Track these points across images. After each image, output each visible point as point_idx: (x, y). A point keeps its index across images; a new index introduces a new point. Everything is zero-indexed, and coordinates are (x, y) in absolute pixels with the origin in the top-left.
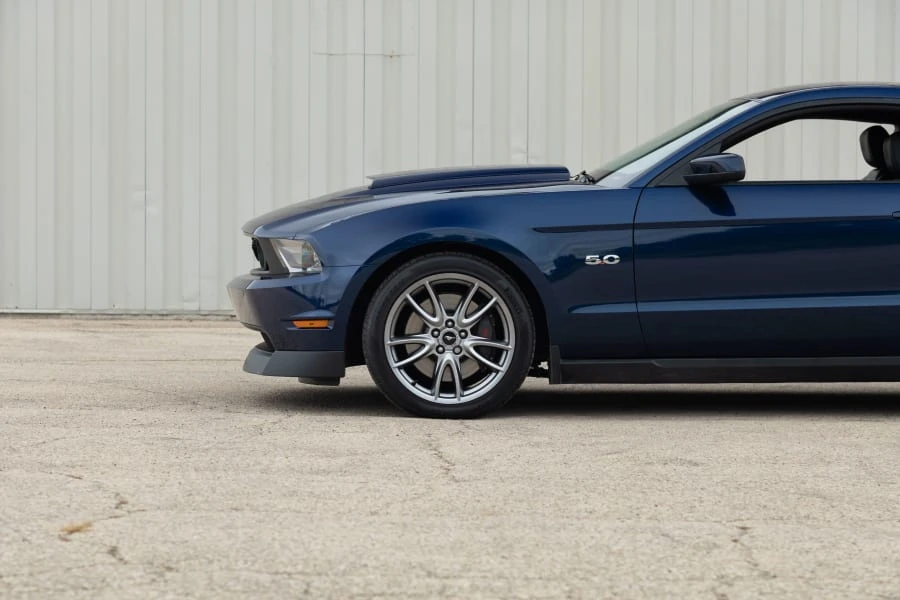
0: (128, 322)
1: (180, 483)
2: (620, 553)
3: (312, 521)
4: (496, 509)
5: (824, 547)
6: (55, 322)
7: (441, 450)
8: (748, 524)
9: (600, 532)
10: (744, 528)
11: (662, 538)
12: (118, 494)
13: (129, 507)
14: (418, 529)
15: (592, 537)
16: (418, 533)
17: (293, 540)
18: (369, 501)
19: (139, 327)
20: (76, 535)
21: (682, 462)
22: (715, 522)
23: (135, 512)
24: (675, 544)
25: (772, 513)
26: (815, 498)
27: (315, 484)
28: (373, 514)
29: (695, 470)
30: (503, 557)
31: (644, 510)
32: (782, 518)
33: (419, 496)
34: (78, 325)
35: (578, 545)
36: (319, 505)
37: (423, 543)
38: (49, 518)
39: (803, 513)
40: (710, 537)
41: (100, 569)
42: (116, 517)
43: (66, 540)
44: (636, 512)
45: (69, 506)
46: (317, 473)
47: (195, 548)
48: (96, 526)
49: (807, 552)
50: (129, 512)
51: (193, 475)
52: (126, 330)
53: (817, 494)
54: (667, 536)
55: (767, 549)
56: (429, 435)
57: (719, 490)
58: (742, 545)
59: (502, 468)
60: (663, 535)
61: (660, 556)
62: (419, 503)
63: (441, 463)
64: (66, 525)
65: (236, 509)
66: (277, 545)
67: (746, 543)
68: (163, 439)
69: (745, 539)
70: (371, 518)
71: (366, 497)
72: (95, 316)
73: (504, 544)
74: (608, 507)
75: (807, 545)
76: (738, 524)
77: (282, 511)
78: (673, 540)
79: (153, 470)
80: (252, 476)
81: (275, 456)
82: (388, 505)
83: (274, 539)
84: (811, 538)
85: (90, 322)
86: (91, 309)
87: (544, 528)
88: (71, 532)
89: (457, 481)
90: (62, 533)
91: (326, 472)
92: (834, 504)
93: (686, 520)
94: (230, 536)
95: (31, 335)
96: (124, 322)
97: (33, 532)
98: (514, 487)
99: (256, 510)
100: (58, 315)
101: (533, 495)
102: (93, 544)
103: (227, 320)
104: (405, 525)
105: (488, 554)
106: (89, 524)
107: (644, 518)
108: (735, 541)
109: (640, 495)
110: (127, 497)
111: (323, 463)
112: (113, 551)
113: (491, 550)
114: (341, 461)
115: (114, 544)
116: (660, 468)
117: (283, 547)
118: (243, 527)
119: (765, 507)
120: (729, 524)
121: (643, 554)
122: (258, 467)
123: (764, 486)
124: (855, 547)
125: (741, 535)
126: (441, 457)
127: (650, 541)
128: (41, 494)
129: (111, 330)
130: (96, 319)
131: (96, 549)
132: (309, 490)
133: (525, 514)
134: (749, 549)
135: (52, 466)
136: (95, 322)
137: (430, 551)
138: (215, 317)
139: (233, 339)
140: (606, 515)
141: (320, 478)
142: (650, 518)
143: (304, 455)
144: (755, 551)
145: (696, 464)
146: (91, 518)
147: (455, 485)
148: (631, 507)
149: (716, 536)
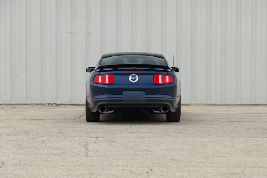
0: (16, 107)
1: (19, 158)
2: (118, 176)
4: (94, 165)
7: (87, 147)
8: (153, 168)
9: (116, 171)
10: (151, 169)
11: (130, 172)
12: (3, 161)
13: (5, 165)
15: (113, 172)
16: (72, 171)
19: (18, 108)
22: (146, 168)
23: (6, 166)
24: (132, 174)
27: (52, 158)
29: (149, 153)
31: (130, 164)
32: (162, 166)
33: (76, 161)
34: (3, 108)
36: (51, 164)
39: (169, 165)
40: (142, 172)
42: (1, 168)
46: (53, 155)
51: (22, 156)
52: (15, 109)
53: (175, 160)
55: (154, 175)
56: (86, 143)
58: (149, 174)
59: (101, 153)
61: (127, 177)
62: (76, 163)
65: (30, 165)
66: (37, 175)
68: (17, 145)
70: (62, 167)
71: (64, 162)
72: (7, 105)
73: (92, 174)
74: (122, 164)
75: (164, 174)
77: (41, 166)
78: (132, 172)
79: (13, 155)
80: (37, 156)
81: (44, 150)
82: (68, 164)
83: (37, 173)
84: (166, 172)
85: (6, 107)
86: (6, 103)
87: (103, 170)
89: (88, 157)
91: (56, 155)
92: (178, 162)
93: (139, 167)
94: (27, 173)
98: (101, 158)
99: (35, 165)
101: (105, 160)
103: (44, 106)
104: (70, 169)
107: (128, 167)
108: (147, 173)
109: (131, 160)
110: (5, 162)
111: (56, 152)
114: (61, 151)
116: (140, 152)
117: (39, 175)
118: (31, 170)
119: (160, 163)
120: (148, 168)
122: (39, 153)
125: (150, 171)
126: (87, 150)
127: (127, 173)
129: (11, 110)
130: (7, 106)
132: (50, 160)
133: (100, 166)
136: (7, 107)
138: (40, 105)
139: (44, 112)
140: (120, 166)
141: (54, 156)
142: (130, 167)
143: (52, 150)
144: (151, 175)
148: (127, 164)
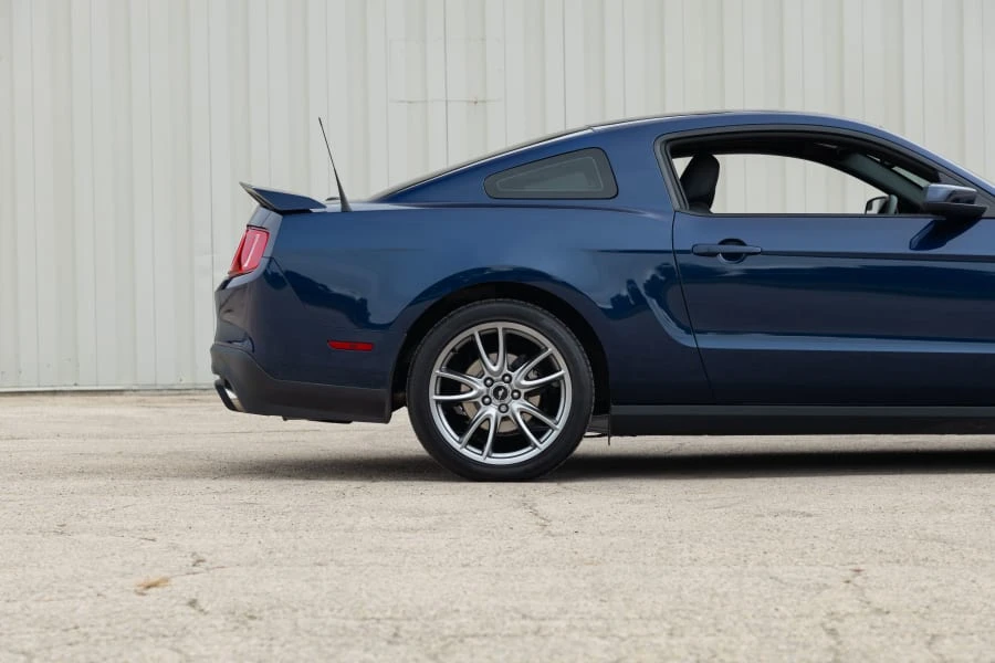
0: (196, 397)
1: (260, 542)
2: (725, 595)
3: (400, 572)
4: (595, 559)
5: (942, 585)
6: (118, 398)
7: (537, 508)
8: (862, 567)
9: (705, 577)
10: (858, 571)
11: (770, 581)
12: (194, 554)
13: (206, 564)
14: (512, 577)
15: (696, 582)
16: (512, 581)
17: (381, 590)
18: (460, 555)
19: (208, 401)
20: (153, 590)
21: (795, 514)
22: (828, 566)
23: (213, 568)
24: (783, 586)
25: (889, 558)
26: (935, 543)
27: (402, 540)
28: (464, 566)
29: (808, 520)
30: (601, 601)
31: (752, 557)
32: (898, 561)
33: (513, 550)
34: (144, 400)
35: (681, 588)
36: (408, 559)
37: (518, 589)
38: (124, 575)
39: (922, 556)
40: (820, 579)
41: (180, 619)
42: (194, 573)
43: (143, 594)
44: (742, 559)
45: (144, 564)
46: (405, 531)
47: (278, 600)
48: (174, 581)
49: (923, 590)
50: (207, 569)
51: (274, 535)
52: (194, 404)
53: (938, 539)
54: (776, 579)
55: (881, 588)
56: (524, 496)
57: (832, 537)
58: (855, 585)
59: (601, 523)
60: (771, 578)
61: (768, 596)
62: (513, 555)
63: (536, 519)
64: (142, 580)
65: (320, 565)
66: (364, 595)
67: (859, 584)
68: (239, 504)
69: (858, 580)
70: (464, 569)
71: (457, 552)
72: (159, 391)
73: (603, 589)
74: (714, 555)
75: (923, 585)
76: (853, 567)
77: (368, 565)
78: (781, 582)
79: (231, 532)
80: (336, 534)
81: (360, 517)
82: (480, 558)
83: (360, 589)
84: (928, 578)
85: (156, 399)
86: (156, 385)
87: (645, 574)
88: (149, 587)
89: (553, 536)
90: (139, 589)
91: (413, 530)
92: (955, 547)
93: (796, 564)
94: (314, 587)
95: (93, 411)
96: (191, 397)
97: (108, 588)
98: (613, 540)
99: (341, 564)
100: (121, 392)
101: (635, 546)
102: (172, 597)
104: (498, 574)
105: (586, 598)
106: (166, 580)
107: (751, 564)
108: (848, 582)
109: (748, 544)
110: (204, 556)
111: (411, 522)
112: (193, 603)
113: (588, 595)
114: (430, 520)
115: (194, 597)
116: (771, 520)
117: (370, 595)
118: (328, 579)
119: (881, 551)
120: (841, 567)
121: (750, 595)
122: (343, 527)
123: (881, 533)
124: (974, 585)
125: (854, 577)
126: (537, 515)
127: (758, 584)
128: (113, 554)
129: (180, 405)
130: (161, 395)
131: (174, 601)
132: (397, 546)
133: (625, 562)
134: (862, 589)
135: (123, 530)
136: (160, 398)
137: (525, 597)
140: (711, 562)
141: (408, 535)
142: (759, 564)
143: (390, 515)
144: (867, 590)
145: (809, 515)
146: (167, 574)
147: (551, 539)
148: (738, 555)
149: (826, 577)
